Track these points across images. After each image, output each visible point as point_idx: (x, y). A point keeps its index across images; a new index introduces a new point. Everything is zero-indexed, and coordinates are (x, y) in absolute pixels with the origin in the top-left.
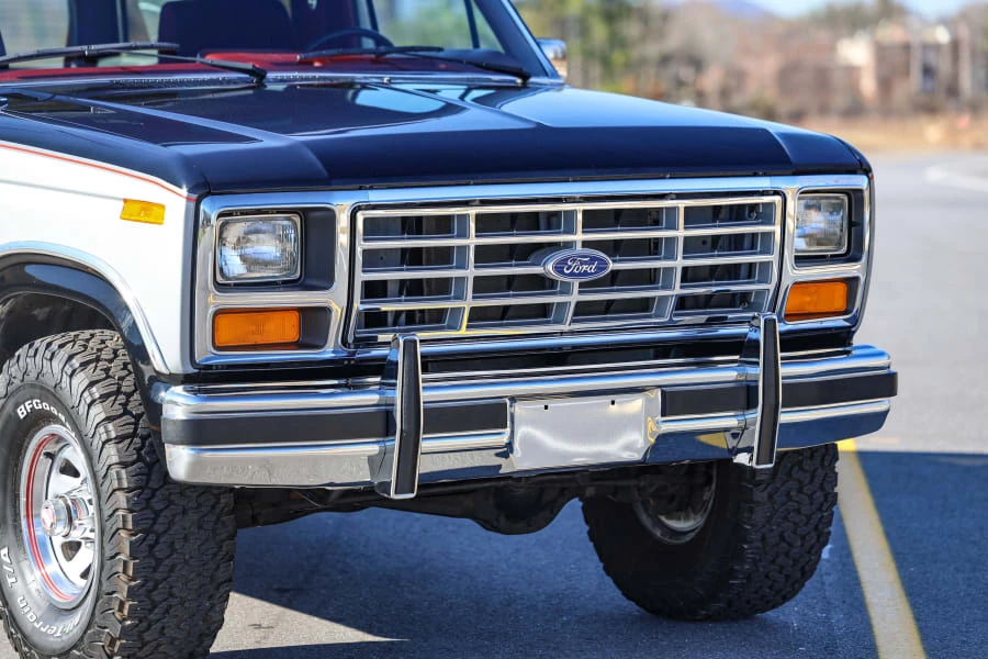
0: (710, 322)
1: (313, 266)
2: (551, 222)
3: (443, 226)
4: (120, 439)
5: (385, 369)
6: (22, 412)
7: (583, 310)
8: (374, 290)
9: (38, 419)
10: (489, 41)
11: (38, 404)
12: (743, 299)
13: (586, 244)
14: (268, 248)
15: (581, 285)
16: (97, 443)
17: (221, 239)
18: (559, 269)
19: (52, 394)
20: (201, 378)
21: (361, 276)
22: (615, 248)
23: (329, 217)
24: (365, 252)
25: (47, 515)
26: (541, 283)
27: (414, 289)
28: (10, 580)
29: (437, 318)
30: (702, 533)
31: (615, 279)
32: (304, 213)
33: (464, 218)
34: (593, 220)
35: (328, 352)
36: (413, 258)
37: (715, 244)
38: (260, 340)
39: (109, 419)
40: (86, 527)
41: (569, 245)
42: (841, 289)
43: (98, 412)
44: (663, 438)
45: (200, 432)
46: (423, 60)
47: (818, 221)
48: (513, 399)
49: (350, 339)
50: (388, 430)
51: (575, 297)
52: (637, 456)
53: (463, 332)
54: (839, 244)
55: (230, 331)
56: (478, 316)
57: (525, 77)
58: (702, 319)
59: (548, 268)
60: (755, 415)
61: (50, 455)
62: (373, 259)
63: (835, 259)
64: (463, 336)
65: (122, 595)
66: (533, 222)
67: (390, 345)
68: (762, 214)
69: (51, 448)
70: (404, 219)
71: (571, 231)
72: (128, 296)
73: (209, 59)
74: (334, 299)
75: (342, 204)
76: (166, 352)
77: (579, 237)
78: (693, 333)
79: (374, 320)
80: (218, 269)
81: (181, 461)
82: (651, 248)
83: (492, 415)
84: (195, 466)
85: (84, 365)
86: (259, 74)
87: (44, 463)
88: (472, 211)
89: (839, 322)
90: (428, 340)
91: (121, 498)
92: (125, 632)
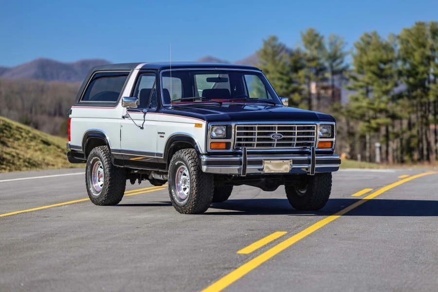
0: (304, 148)
1: (228, 135)
2: (272, 128)
3: (252, 128)
4: (194, 166)
5: (241, 154)
6: (176, 164)
7: (278, 145)
8: (239, 139)
9: (179, 165)
10: (270, 98)
11: (179, 162)
12: (310, 144)
13: (278, 133)
14: (220, 132)
15: (277, 140)
16: (190, 167)
17: (212, 130)
18: (273, 137)
19: (182, 160)
20: (208, 154)
21: (236, 137)
22: (284, 134)
23: (231, 127)
24: (237, 133)
25: (181, 182)
26: (270, 139)
27: (247, 140)
28: (174, 195)
29: (251, 145)
30: (305, 193)
31: (284, 139)
32: (226, 126)
33: (255, 127)
34: (279, 128)
35: (231, 150)
36: (247, 134)
37: (303, 134)
38: (219, 148)
39: (192, 163)
40: (188, 185)
41: (275, 133)
42: (330, 143)
43: (190, 162)
44: (293, 169)
45: (208, 163)
46: (254, 101)
47: (325, 130)
48: (264, 160)
49: (235, 148)
50: (241, 164)
51: (276, 142)
52: (288, 172)
53: (255, 148)
54: (330, 135)
55: (214, 146)
56: (258, 145)
57: (275, 104)
58: (302, 147)
59: (271, 137)
60: (310, 165)
61: (181, 172)
62: (239, 134)
63: (329, 138)
64: (255, 149)
65: (194, 194)
66: (269, 128)
67: (241, 150)
68: (313, 128)
69: (182, 170)
70: (244, 127)
71: (275, 130)
72: (196, 141)
73: (212, 100)
74: (231, 141)
75: (233, 124)
76: (202, 150)
77: (277, 131)
78: (300, 150)
79: (240, 145)
80: (211, 135)
81: (204, 168)
82: (291, 134)
83: (260, 163)
84: (207, 169)
85: (188, 154)
86: (221, 103)
87: (180, 173)
88: (257, 126)
89: (330, 150)
90: (248, 149)
91: (194, 176)
92: (195, 201)
